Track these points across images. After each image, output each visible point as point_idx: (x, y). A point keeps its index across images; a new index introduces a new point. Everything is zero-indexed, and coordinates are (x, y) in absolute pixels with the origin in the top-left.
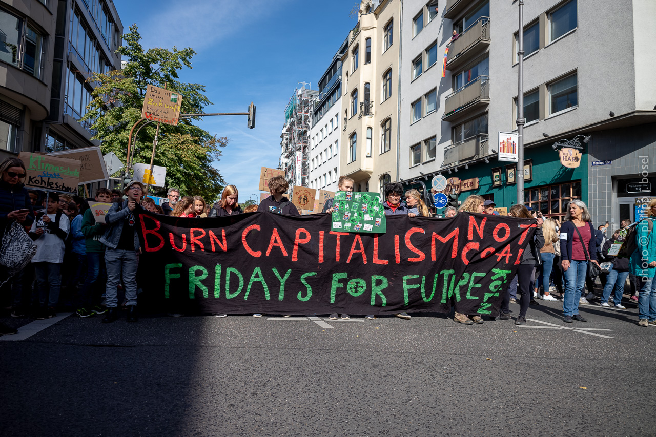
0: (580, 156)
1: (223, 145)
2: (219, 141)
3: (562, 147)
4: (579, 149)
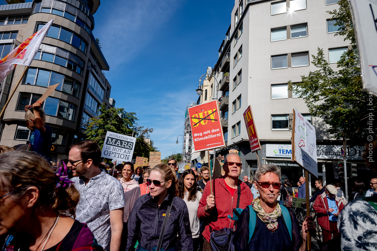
0: (238, 152)
1: (151, 132)
2: (149, 130)
3: (230, 149)
4: (237, 150)
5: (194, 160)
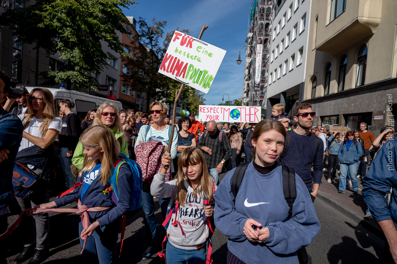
5: (279, 94)
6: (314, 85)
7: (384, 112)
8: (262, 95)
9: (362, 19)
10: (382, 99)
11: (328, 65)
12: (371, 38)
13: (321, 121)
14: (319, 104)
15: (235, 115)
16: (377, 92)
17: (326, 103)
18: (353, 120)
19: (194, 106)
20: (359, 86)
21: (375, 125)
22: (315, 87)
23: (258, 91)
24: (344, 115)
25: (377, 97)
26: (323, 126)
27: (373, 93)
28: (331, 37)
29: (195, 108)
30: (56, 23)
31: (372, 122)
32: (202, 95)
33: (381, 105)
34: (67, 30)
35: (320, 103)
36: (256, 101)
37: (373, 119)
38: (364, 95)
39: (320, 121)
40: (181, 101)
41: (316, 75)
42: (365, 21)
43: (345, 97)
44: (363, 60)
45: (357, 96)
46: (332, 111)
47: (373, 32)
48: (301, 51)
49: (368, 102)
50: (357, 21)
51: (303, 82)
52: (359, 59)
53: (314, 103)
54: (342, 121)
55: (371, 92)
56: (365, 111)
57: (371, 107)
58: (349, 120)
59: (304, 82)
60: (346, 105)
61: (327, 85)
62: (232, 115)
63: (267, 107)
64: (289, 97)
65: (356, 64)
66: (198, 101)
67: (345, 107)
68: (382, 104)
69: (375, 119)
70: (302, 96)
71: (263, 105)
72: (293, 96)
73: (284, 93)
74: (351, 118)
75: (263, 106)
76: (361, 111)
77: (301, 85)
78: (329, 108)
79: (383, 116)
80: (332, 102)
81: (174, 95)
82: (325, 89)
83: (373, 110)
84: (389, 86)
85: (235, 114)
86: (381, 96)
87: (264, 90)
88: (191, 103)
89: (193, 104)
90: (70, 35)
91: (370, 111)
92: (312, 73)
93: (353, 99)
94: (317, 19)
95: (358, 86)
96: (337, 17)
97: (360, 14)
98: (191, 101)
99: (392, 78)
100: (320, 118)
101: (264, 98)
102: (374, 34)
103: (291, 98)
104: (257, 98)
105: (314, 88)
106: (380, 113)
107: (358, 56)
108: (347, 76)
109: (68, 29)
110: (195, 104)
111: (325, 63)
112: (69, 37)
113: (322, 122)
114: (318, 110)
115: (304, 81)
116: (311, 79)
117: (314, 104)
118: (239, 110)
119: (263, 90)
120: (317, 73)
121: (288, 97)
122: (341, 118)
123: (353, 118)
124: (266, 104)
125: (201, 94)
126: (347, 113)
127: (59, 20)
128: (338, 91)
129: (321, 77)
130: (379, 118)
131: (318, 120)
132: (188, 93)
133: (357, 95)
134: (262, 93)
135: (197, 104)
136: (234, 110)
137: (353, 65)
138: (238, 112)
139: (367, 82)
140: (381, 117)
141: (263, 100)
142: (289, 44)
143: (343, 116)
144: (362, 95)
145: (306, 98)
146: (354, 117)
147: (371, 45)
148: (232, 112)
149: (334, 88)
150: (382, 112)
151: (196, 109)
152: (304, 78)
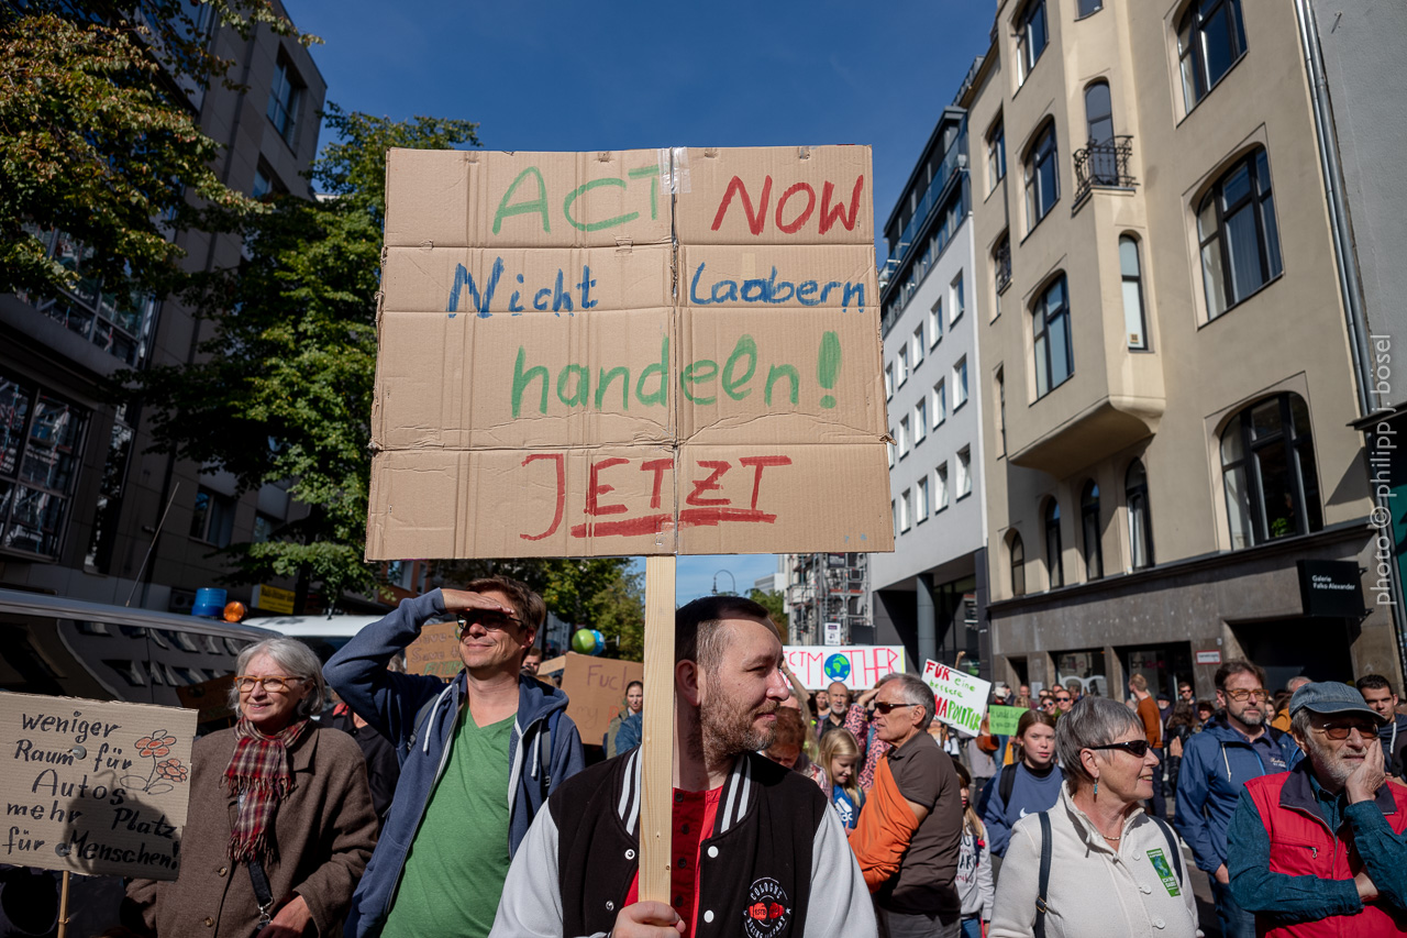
5: (912, 579)
6: (1017, 557)
7: (1220, 641)
8: (856, 581)
9: (1121, 402)
10: (1207, 606)
11: (1049, 505)
12: (1150, 443)
13: (1053, 668)
14: (1038, 613)
15: (838, 671)
16: (1191, 588)
17: (1059, 614)
18: (1145, 664)
19: (611, 615)
20: (1144, 567)
21: (1203, 677)
22: (1022, 563)
23: (842, 566)
24: (1118, 650)
25: (1193, 601)
26: (1062, 681)
27: (1181, 590)
28: (1049, 436)
29: (614, 621)
30: (303, 409)
31: (1195, 669)
32: (638, 576)
33: (1209, 624)
34: (335, 429)
35: (1044, 613)
36: (838, 600)
37: (1194, 662)
38: (1160, 593)
39: (1050, 668)
40: (581, 604)
41: (1018, 528)
42: (1130, 405)
43: (1112, 598)
44: (1139, 496)
45: (1142, 595)
46: (1081, 637)
47: (1153, 430)
48: (965, 455)
49: (1173, 613)
50: (1108, 406)
51: (983, 548)
52: (1129, 493)
53: (1024, 612)
54: (1115, 668)
55: (1177, 585)
56: (1170, 639)
57: (1184, 628)
58: (1132, 662)
59: (987, 548)
60: (1117, 620)
61: (1053, 561)
62: (829, 670)
63: (874, 620)
64: (942, 586)
65: (1122, 505)
66: (624, 597)
67: (1114, 625)
68: (1211, 620)
69: (1200, 660)
70: (985, 587)
71: (859, 612)
72: (953, 583)
73: (927, 577)
74: (1138, 657)
75: (862, 613)
76: (1159, 639)
77: (976, 554)
78: (1073, 626)
79: (1217, 653)
80: (1078, 611)
81: (559, 583)
82: (1050, 570)
83: (1189, 634)
84: (1217, 573)
85: (837, 667)
86: (1203, 598)
87: (859, 563)
88: (602, 604)
89: (608, 607)
90: (343, 442)
91: (1183, 638)
92: (1005, 523)
93: (1132, 602)
94: (1000, 377)
95: (1140, 568)
96: (1054, 385)
97: (1112, 389)
98: (603, 599)
99: (1221, 553)
100: (1048, 658)
101: (863, 588)
102: (1153, 435)
103: (948, 589)
104: (841, 591)
105: (1017, 565)
106: (1210, 645)
107: (1126, 485)
108: (1106, 539)
109: (337, 424)
110: (614, 607)
111: (1040, 499)
112: (341, 447)
113: (1057, 669)
114: (1040, 633)
115: (985, 545)
116: (1006, 538)
117: (1026, 615)
118: (847, 655)
119: (854, 565)
120: (1020, 522)
121: (937, 587)
122: (1110, 658)
123: (1143, 657)
124: (870, 608)
125: (634, 573)
126: (1122, 643)
127: (314, 403)
128: (1088, 579)
129: (1033, 534)
130: (1211, 660)
131: (1044, 664)
132: (606, 575)
133: (1140, 592)
134: (856, 574)
135: (621, 606)
136: (835, 656)
137: (1116, 508)
138: (845, 663)
139: (1162, 558)
140: (1214, 656)
141: (857, 597)
142: (925, 431)
143: (1113, 652)
144: (1155, 593)
145: (999, 596)
146: (1146, 654)
147: (1152, 459)
148: (830, 662)
149: (1076, 571)
150: (1215, 640)
151: (617, 627)
152: (985, 535)
